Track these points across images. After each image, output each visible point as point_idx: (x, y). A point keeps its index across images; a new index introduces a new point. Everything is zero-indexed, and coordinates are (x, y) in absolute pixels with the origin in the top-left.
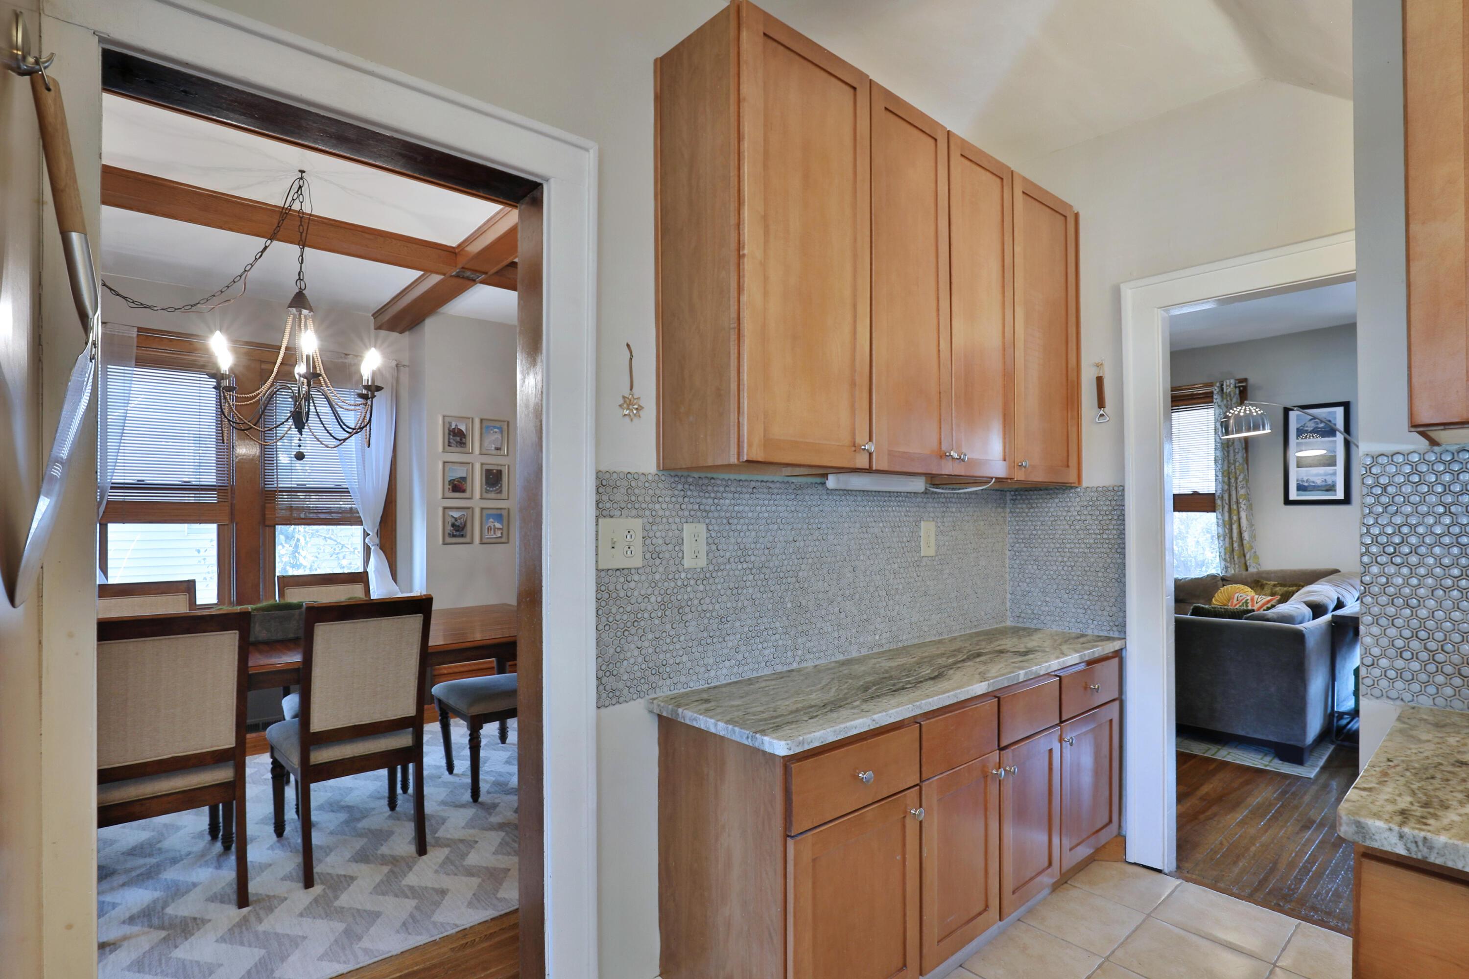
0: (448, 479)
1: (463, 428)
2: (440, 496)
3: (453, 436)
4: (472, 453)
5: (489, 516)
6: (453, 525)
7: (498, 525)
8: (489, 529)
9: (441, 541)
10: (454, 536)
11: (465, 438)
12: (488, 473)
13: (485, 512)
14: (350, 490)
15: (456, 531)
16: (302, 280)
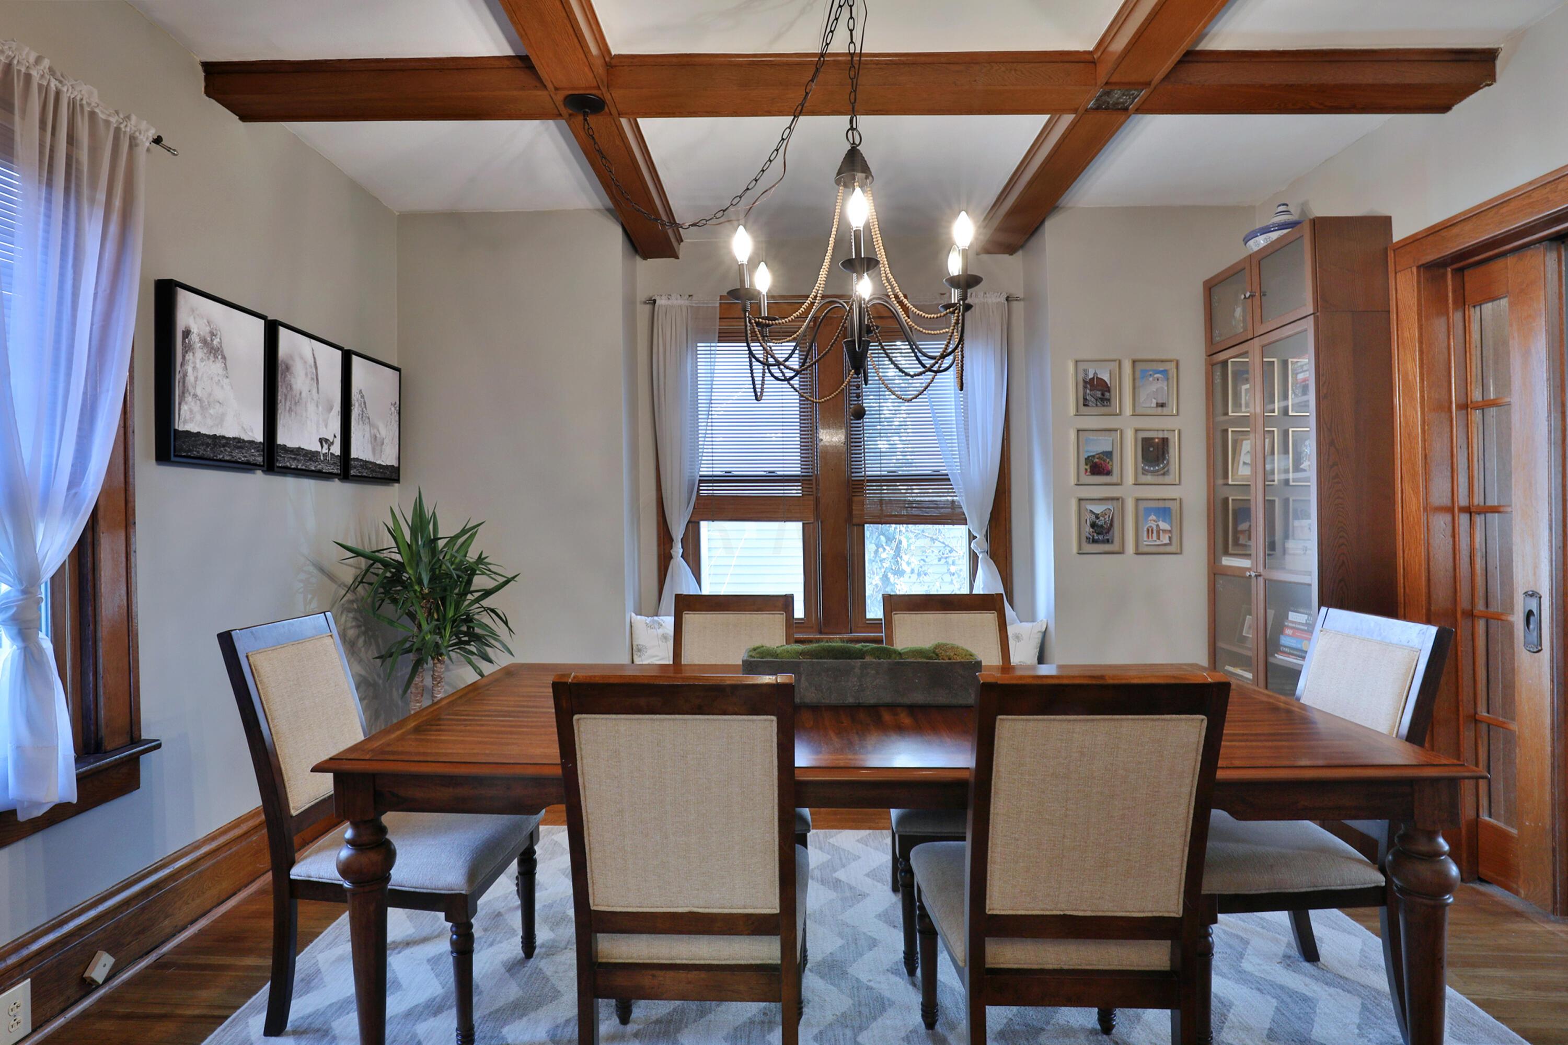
0: (1083, 456)
1: (1106, 378)
2: (1073, 480)
3: (1091, 390)
4: (1120, 414)
5: (1148, 511)
6: (1093, 525)
7: (1164, 526)
8: (1149, 531)
9: (1075, 549)
10: (1095, 541)
11: (1109, 391)
12: (1147, 444)
13: (1143, 505)
14: (950, 477)
15: (1098, 534)
16: (856, 129)
